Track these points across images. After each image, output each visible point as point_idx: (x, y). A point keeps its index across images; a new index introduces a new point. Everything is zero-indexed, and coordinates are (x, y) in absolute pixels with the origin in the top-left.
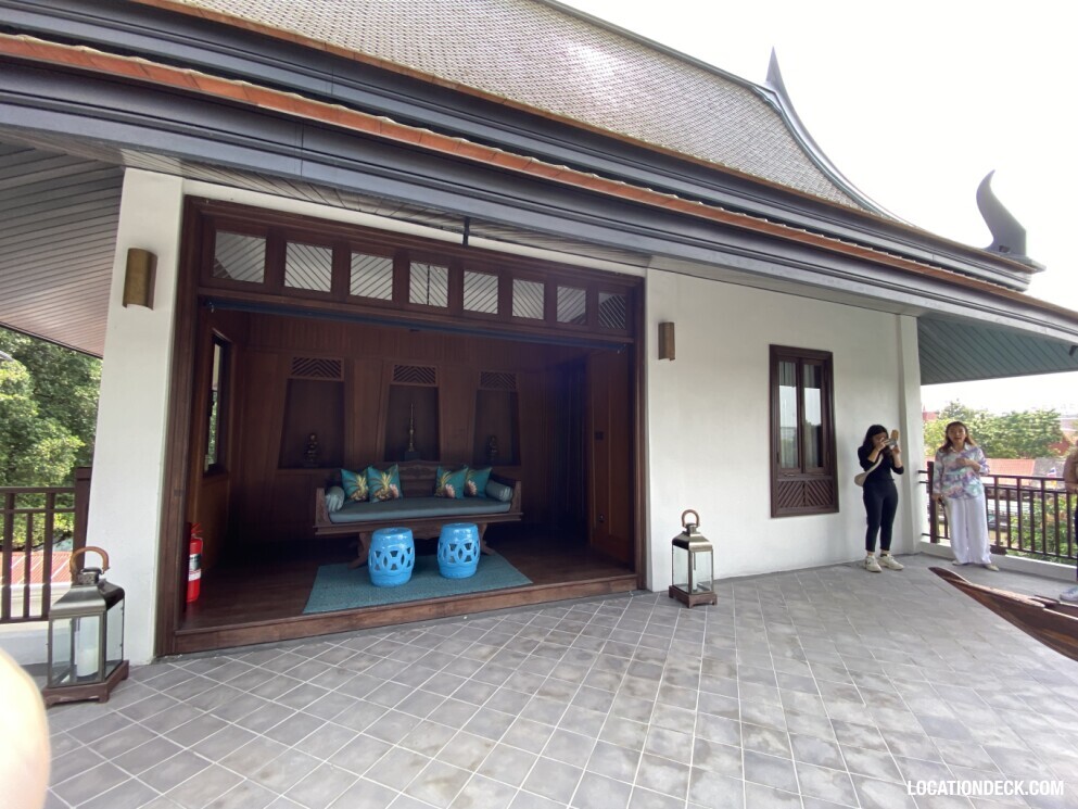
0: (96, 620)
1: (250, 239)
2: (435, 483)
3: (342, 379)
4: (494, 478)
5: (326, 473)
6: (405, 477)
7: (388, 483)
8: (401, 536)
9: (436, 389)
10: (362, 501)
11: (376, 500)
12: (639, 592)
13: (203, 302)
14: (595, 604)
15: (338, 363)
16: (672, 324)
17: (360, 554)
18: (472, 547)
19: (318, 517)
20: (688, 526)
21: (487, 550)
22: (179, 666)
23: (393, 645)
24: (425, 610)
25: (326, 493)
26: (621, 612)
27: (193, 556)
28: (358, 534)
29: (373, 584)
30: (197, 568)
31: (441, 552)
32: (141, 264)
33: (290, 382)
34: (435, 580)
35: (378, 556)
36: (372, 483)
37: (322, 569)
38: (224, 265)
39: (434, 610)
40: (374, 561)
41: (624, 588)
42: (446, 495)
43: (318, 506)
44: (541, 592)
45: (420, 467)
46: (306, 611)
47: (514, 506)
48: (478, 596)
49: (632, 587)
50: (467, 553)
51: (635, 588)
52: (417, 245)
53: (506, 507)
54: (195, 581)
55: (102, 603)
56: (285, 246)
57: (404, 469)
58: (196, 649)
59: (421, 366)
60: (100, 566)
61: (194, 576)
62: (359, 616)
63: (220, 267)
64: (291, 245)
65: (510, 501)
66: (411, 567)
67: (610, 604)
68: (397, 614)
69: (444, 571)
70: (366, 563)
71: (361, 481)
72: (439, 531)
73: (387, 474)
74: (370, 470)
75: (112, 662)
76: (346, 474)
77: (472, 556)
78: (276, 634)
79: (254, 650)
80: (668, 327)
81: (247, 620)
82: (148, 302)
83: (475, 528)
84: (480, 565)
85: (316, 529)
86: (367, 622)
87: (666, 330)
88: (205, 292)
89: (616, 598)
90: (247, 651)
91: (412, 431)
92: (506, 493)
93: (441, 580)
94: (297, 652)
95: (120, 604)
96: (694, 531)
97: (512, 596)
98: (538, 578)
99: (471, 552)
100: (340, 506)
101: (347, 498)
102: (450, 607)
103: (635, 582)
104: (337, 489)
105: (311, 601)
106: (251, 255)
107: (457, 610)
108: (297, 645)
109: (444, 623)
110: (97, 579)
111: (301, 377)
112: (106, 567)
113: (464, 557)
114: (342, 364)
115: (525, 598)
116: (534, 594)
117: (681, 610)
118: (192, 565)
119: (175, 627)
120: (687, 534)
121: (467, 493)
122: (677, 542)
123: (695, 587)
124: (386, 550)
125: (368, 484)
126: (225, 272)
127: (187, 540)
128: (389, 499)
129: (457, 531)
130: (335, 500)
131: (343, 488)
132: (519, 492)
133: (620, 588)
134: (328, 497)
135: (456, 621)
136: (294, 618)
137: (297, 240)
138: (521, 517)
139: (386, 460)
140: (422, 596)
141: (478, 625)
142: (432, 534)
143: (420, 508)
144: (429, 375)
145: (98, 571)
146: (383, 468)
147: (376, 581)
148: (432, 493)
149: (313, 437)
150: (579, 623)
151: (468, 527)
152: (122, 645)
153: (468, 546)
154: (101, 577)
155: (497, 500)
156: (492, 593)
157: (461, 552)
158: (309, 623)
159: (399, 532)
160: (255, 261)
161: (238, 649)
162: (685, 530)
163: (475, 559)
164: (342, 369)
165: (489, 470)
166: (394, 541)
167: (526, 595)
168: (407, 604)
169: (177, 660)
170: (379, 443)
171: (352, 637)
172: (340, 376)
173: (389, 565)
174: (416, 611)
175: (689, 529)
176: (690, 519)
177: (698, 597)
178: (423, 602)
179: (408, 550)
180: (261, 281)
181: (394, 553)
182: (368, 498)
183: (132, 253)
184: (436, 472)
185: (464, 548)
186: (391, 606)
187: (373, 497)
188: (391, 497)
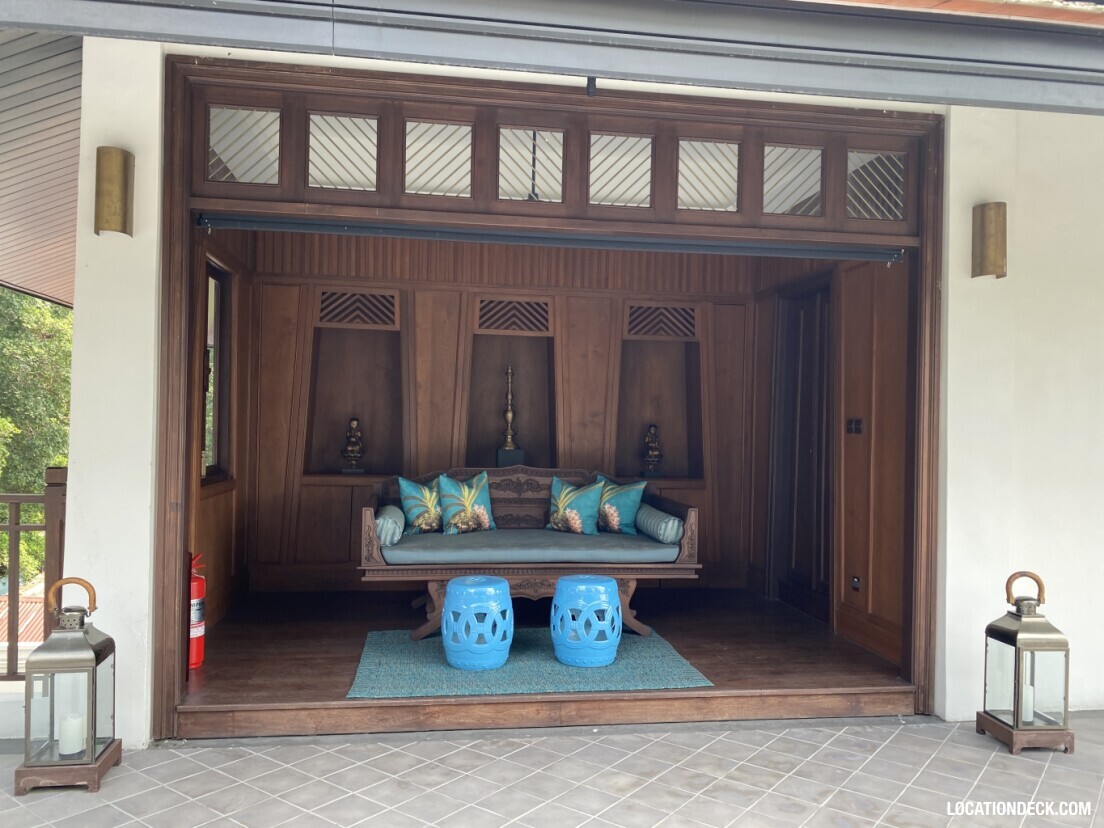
0: (83, 678)
1: (258, 114)
2: (547, 505)
3: (397, 327)
4: (649, 500)
5: (377, 483)
6: (500, 494)
7: (471, 502)
8: (491, 590)
9: (550, 341)
10: (430, 531)
11: (453, 531)
12: (918, 718)
13: (197, 218)
14: (827, 731)
15: (390, 300)
16: (1001, 207)
17: (429, 616)
18: (608, 616)
19: (364, 553)
20: (1018, 603)
21: (636, 625)
22: (184, 754)
23: (479, 757)
24: (530, 710)
25: (377, 515)
26: (875, 747)
27: (194, 602)
28: (425, 583)
29: (449, 665)
30: (200, 621)
31: (555, 619)
32: (114, 168)
33: (318, 331)
34: (548, 667)
35: (456, 619)
36: (446, 501)
37: (372, 636)
38: (224, 158)
39: (545, 713)
40: (450, 628)
41: (889, 709)
42: (568, 529)
43: (364, 536)
44: (730, 701)
45: (523, 477)
46: (351, 694)
47: (686, 551)
48: (617, 698)
49: (905, 707)
50: (597, 625)
51: (910, 710)
52: (512, 97)
53: (670, 554)
54: (198, 638)
55: (90, 655)
56: (307, 121)
57: (498, 480)
58: (204, 735)
59: (522, 300)
60: (86, 605)
61: (197, 632)
62: (428, 710)
63: (220, 161)
64: (315, 118)
65: (679, 544)
66: (509, 640)
67: (856, 733)
68: (486, 712)
69: (560, 652)
70: (438, 633)
71: (429, 498)
72: (552, 586)
73: (470, 487)
74: (443, 480)
75: (103, 741)
76: (405, 485)
77: (608, 632)
78: (311, 725)
79: (280, 743)
80: (992, 214)
81: (272, 699)
82: (126, 227)
83: (614, 584)
84: (622, 649)
85: (364, 572)
86: (440, 720)
87: (988, 218)
88: (199, 204)
89: (871, 724)
90: (274, 745)
91: (510, 415)
92: (669, 528)
93: (558, 667)
94: (339, 751)
95: (109, 660)
96: (1032, 612)
97: (677, 704)
98: (722, 677)
99: (605, 625)
100: (397, 538)
101: (408, 525)
102: (570, 710)
103: (911, 699)
104: (393, 510)
105: (358, 680)
106: (261, 139)
107: (582, 717)
108: (339, 743)
109: (561, 734)
110: (82, 623)
111: (334, 325)
112: (93, 607)
113: (594, 632)
114: (397, 302)
115: (698, 709)
116: (715, 704)
117: (996, 754)
118: (194, 615)
119: (177, 702)
120: (1017, 615)
121: (603, 526)
122: (995, 632)
123: (1027, 715)
124: (469, 611)
125: (440, 503)
126: (226, 170)
127: (188, 578)
128: (474, 530)
129: (583, 588)
130: (389, 526)
131: (401, 508)
132: (695, 528)
133: (878, 710)
134: (380, 521)
135: (580, 734)
136: (335, 703)
137: (325, 110)
138: (697, 571)
139: (468, 464)
140: (524, 689)
141: (614, 743)
142: (543, 592)
143: (523, 546)
144: (537, 314)
145: (83, 612)
146: (464, 478)
147: (452, 659)
148: (543, 521)
149: (355, 424)
150: (791, 757)
151: (601, 582)
152: (114, 717)
153: (601, 615)
154: (86, 620)
155: (654, 540)
156: (642, 695)
157: (588, 624)
158: (357, 712)
159: (488, 584)
160: (266, 148)
161: (259, 740)
162: (1013, 609)
163: (614, 638)
164: (397, 310)
165: (642, 485)
166: (481, 597)
167: (702, 703)
168: (501, 699)
169: (180, 747)
170: (458, 437)
171: (419, 740)
172: (393, 322)
173: (474, 636)
174: (517, 710)
175: (1020, 607)
176: (1024, 588)
177: (1032, 736)
178: (526, 698)
179: (503, 613)
180: (275, 181)
181: (481, 617)
182: (441, 528)
183: (102, 153)
184: (549, 488)
185: (594, 619)
186: (476, 700)
187: (449, 525)
188: (478, 527)
